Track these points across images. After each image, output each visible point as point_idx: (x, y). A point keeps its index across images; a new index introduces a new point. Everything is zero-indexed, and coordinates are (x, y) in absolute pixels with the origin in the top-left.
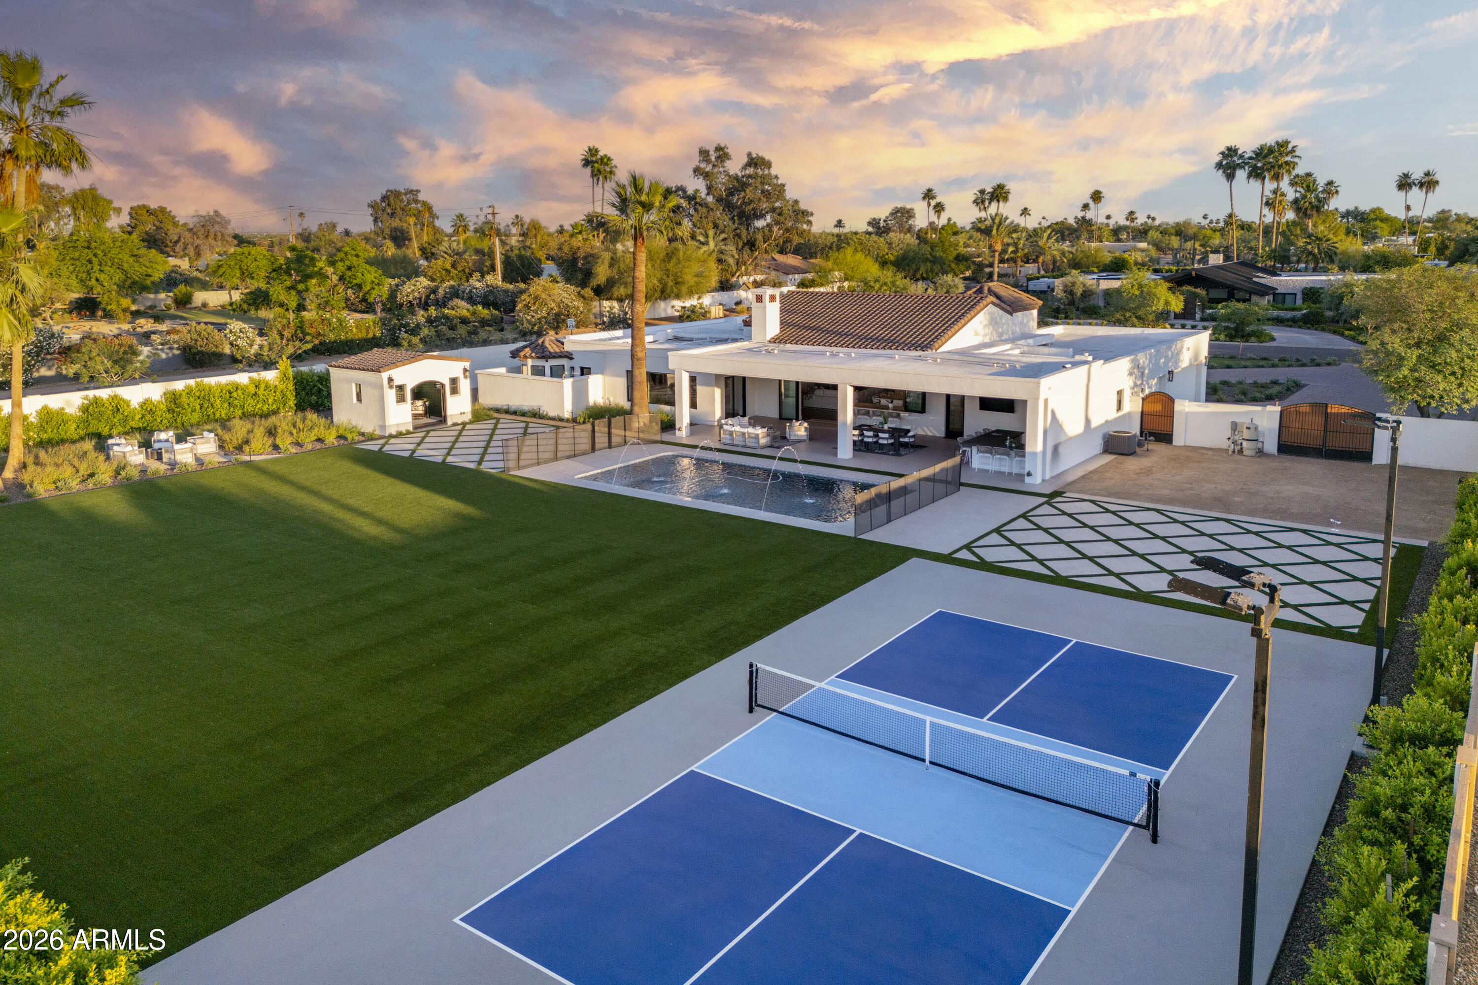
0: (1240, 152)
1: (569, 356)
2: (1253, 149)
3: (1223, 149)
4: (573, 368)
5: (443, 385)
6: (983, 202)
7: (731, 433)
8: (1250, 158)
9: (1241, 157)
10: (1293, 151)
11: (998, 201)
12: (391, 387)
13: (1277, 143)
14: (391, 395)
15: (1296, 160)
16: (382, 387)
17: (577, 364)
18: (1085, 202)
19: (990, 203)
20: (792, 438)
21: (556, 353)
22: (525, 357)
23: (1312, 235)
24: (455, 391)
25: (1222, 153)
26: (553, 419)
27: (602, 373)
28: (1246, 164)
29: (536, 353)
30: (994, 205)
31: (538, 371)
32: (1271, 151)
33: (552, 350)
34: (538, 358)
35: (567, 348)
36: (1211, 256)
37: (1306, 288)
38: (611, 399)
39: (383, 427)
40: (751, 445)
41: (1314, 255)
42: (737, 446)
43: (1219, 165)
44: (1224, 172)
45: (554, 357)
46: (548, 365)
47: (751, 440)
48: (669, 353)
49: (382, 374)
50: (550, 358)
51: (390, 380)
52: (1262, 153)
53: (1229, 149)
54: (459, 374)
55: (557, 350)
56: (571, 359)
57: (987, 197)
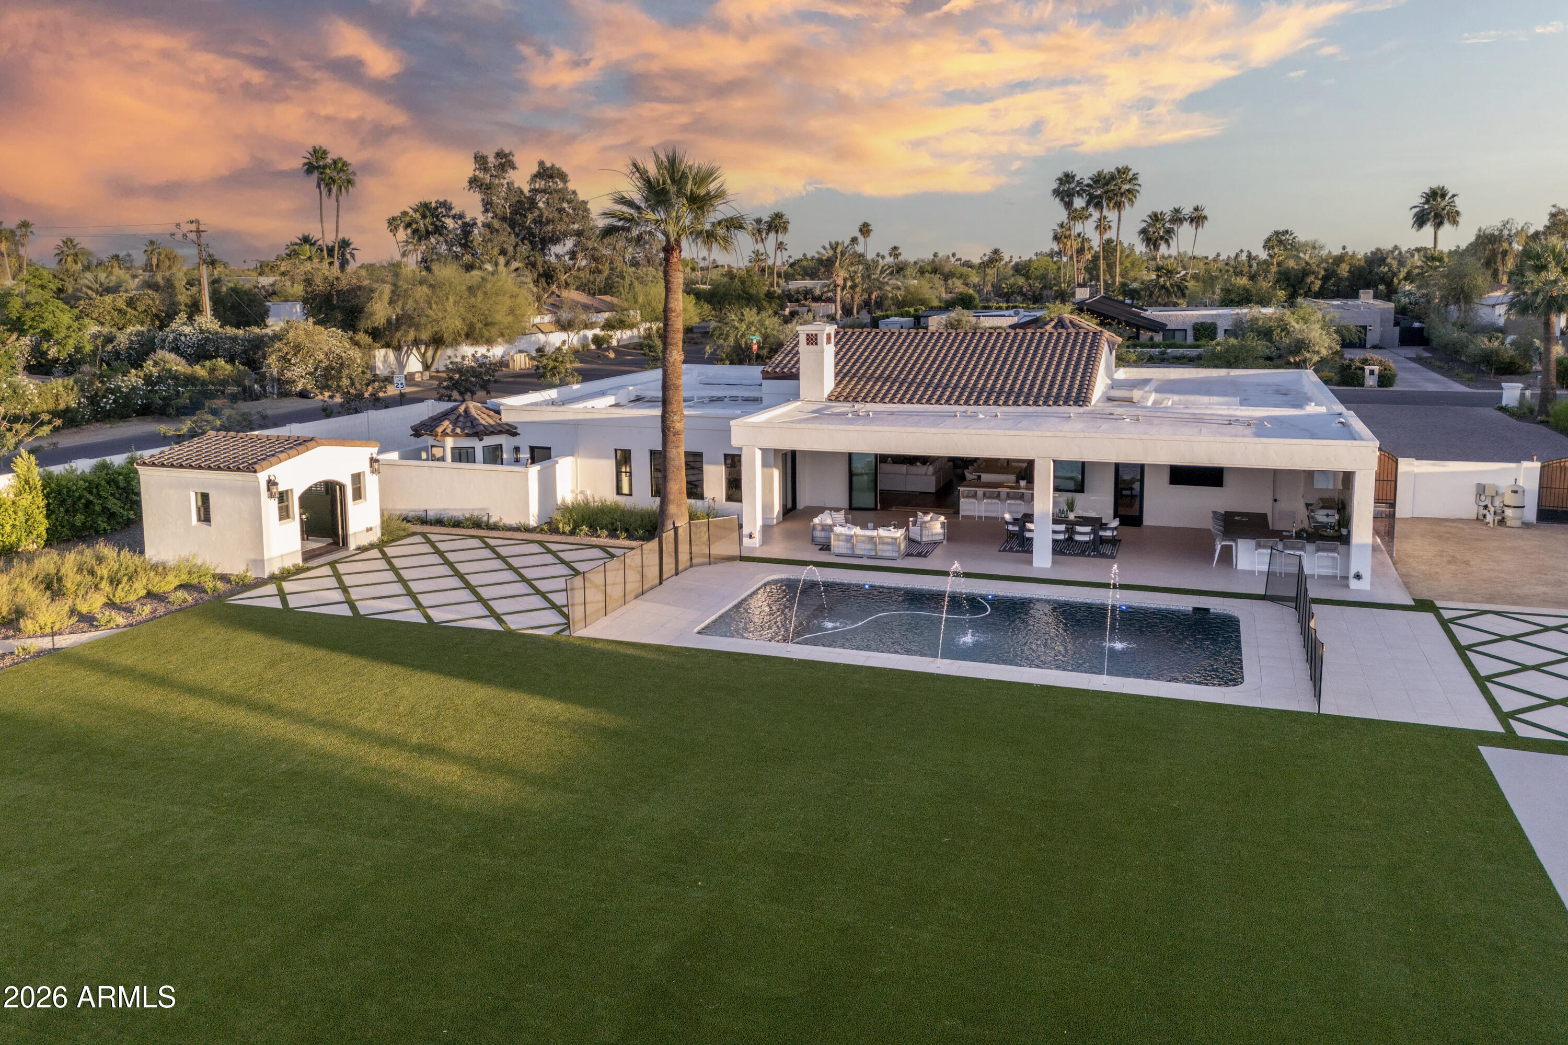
0: (1077, 179)
1: (511, 431)
2: (1090, 175)
3: (1060, 175)
4: (517, 449)
5: (342, 487)
6: (759, 231)
7: (849, 539)
8: (1088, 185)
9: (1079, 183)
10: (1135, 177)
11: (777, 232)
12: (271, 496)
13: (1119, 171)
14: (271, 507)
15: (1137, 188)
16: (259, 496)
17: (524, 442)
18: (853, 235)
19: (767, 234)
20: (924, 539)
21: (492, 426)
22: (445, 434)
23: (1163, 268)
24: (358, 494)
25: (1060, 179)
26: (517, 529)
27: (572, 455)
28: (1084, 191)
29: (463, 429)
30: (772, 235)
31: (463, 456)
32: (1113, 177)
33: (483, 422)
34: (468, 435)
35: (506, 418)
36: (1077, 290)
37: (1194, 324)
38: (588, 493)
39: (260, 563)
40: (889, 554)
41: (1166, 289)
42: (861, 557)
43: (1057, 193)
44: (1062, 200)
45: (492, 433)
46: (478, 446)
47: (885, 547)
48: (732, 423)
49: (258, 475)
50: (486, 435)
51: (271, 483)
52: (1100, 180)
53: (1067, 175)
54: (365, 467)
55: (492, 422)
56: (515, 434)
57: (764, 226)
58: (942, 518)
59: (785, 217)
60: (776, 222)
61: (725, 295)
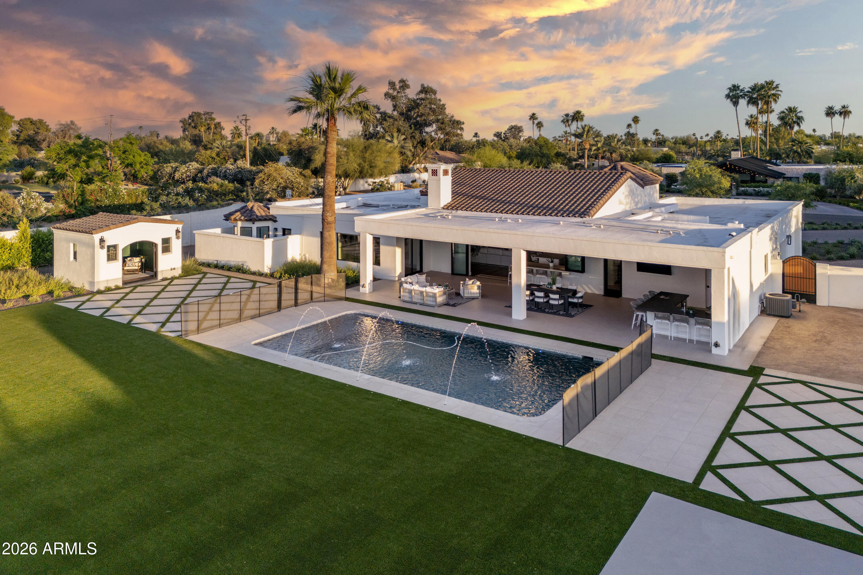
0: (741, 88)
1: (273, 219)
4: (276, 229)
5: (156, 245)
6: (568, 121)
7: (410, 292)
8: (748, 92)
10: (777, 86)
11: (577, 121)
12: (102, 247)
13: (766, 82)
14: (102, 254)
15: (779, 92)
16: (93, 247)
17: (280, 225)
18: (629, 123)
19: (572, 122)
20: (466, 295)
21: (262, 216)
22: (235, 220)
23: (796, 140)
24: (166, 249)
25: (730, 88)
26: (254, 273)
27: (300, 233)
28: (746, 95)
29: (245, 217)
30: (575, 123)
31: (246, 232)
32: (763, 87)
33: (259, 214)
34: (247, 220)
35: (273, 212)
36: (732, 152)
37: (806, 174)
38: (307, 256)
39: (92, 283)
40: (429, 303)
41: (798, 153)
42: (416, 303)
43: (728, 96)
44: (731, 101)
45: (260, 220)
46: (255, 226)
47: (429, 298)
48: (355, 218)
49: (94, 235)
50: (256, 220)
51: (102, 241)
52: (755, 88)
53: (734, 86)
54: (173, 235)
55: (263, 214)
56: (275, 221)
57: (570, 118)
58: (478, 283)
59: (582, 113)
60: (577, 116)
61: (529, 154)
